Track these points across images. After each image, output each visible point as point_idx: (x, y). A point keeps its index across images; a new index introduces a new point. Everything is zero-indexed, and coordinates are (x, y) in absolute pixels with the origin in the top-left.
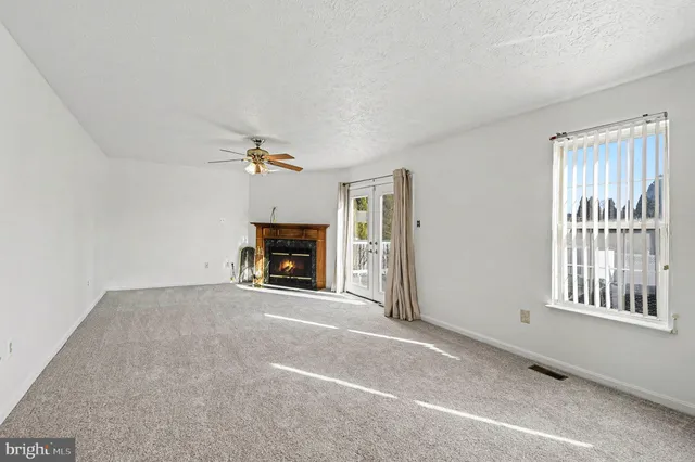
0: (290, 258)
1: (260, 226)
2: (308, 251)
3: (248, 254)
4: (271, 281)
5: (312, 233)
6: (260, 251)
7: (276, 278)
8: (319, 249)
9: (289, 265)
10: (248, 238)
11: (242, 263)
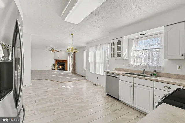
0: (61, 66)
1: (56, 60)
2: (64, 64)
3: (54, 65)
4: (58, 69)
5: (65, 61)
6: (56, 64)
7: (59, 69)
8: (66, 64)
9: (61, 67)
10: (54, 62)
11: (53, 66)
